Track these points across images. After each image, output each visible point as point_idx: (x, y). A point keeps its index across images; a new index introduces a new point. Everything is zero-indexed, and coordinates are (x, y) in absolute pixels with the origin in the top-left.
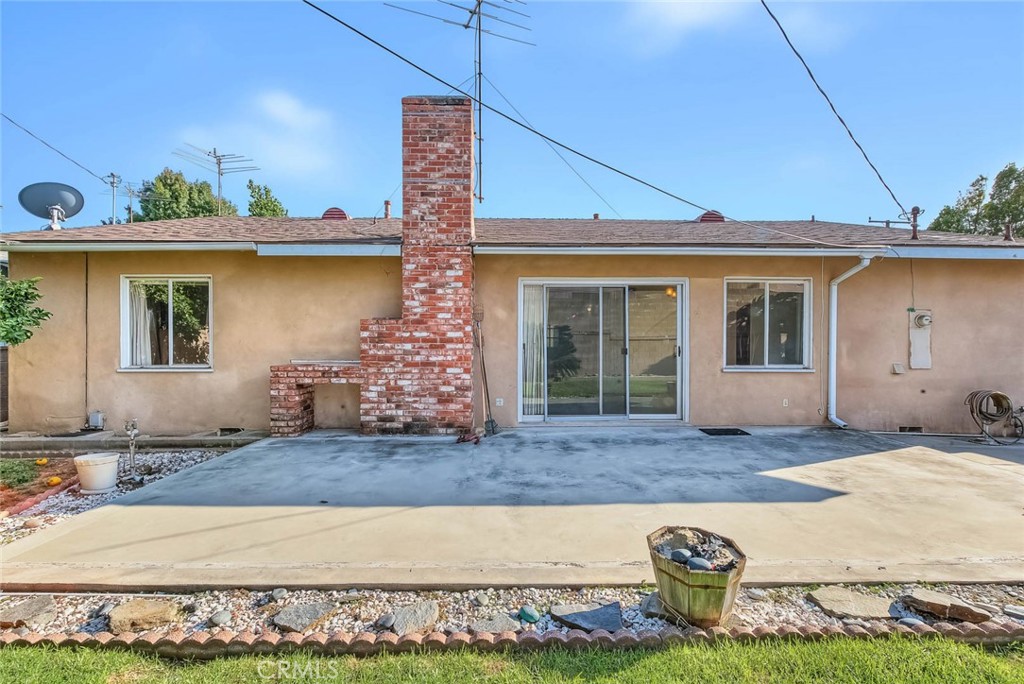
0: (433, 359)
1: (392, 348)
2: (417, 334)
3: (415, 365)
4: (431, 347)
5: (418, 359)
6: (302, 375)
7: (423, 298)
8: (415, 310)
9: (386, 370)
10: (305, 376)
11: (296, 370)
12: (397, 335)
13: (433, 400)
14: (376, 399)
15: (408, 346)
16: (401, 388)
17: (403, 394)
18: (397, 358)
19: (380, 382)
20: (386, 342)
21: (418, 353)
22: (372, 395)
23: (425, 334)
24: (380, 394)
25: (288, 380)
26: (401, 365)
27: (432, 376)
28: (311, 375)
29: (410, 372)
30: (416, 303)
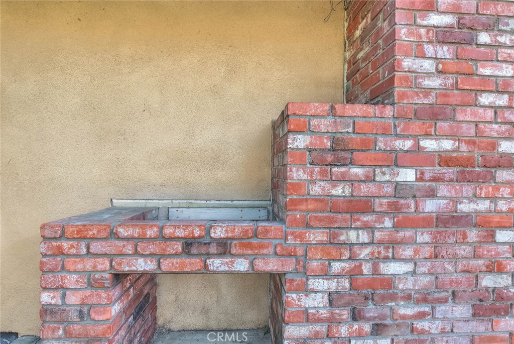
0: (465, 207)
1: (370, 179)
2: (429, 145)
3: (426, 222)
4: (463, 178)
5: (430, 206)
6: (129, 249)
7: (445, 52)
8: (427, 83)
9: (352, 236)
10: (136, 253)
11: (114, 235)
12: (381, 145)
13: (462, 311)
14: (324, 313)
15: (408, 175)
16: (388, 282)
17: (393, 297)
18: (380, 204)
19: (337, 267)
20: (352, 163)
21: (432, 194)
22: (315, 302)
23: (447, 145)
24: (333, 299)
25: (89, 264)
26: (388, 223)
27: (463, 251)
28: (152, 248)
29: (412, 241)
30: (428, 65)
